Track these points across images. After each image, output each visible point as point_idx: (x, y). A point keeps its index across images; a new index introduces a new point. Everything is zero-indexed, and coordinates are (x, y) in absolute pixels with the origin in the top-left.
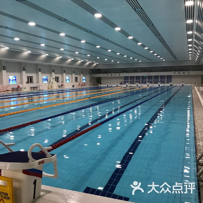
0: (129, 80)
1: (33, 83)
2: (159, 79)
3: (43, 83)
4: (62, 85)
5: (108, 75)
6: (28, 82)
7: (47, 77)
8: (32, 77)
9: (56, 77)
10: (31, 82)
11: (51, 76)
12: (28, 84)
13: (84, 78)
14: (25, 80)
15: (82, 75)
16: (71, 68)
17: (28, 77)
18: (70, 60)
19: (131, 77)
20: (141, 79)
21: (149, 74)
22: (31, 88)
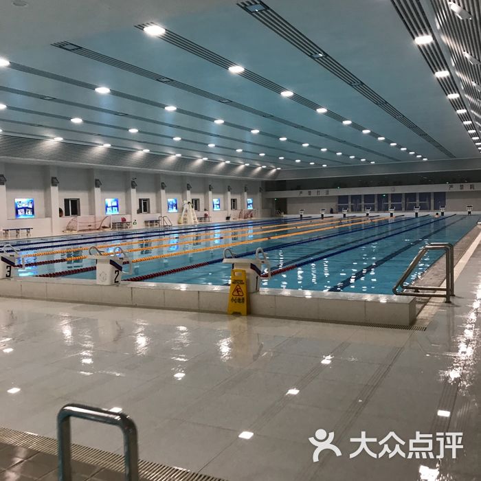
0: (350, 203)
1: (149, 212)
2: (418, 201)
3: (170, 211)
4: (206, 215)
5: (301, 193)
6: (139, 211)
7: (176, 201)
8: (148, 200)
9: (193, 200)
10: (145, 210)
11: (184, 198)
12: (140, 215)
13: (250, 201)
14: (135, 206)
15: (246, 193)
16: (223, 180)
17: (140, 200)
18: (222, 165)
19: (354, 197)
20: (376, 201)
21: (394, 191)
22: (146, 222)
